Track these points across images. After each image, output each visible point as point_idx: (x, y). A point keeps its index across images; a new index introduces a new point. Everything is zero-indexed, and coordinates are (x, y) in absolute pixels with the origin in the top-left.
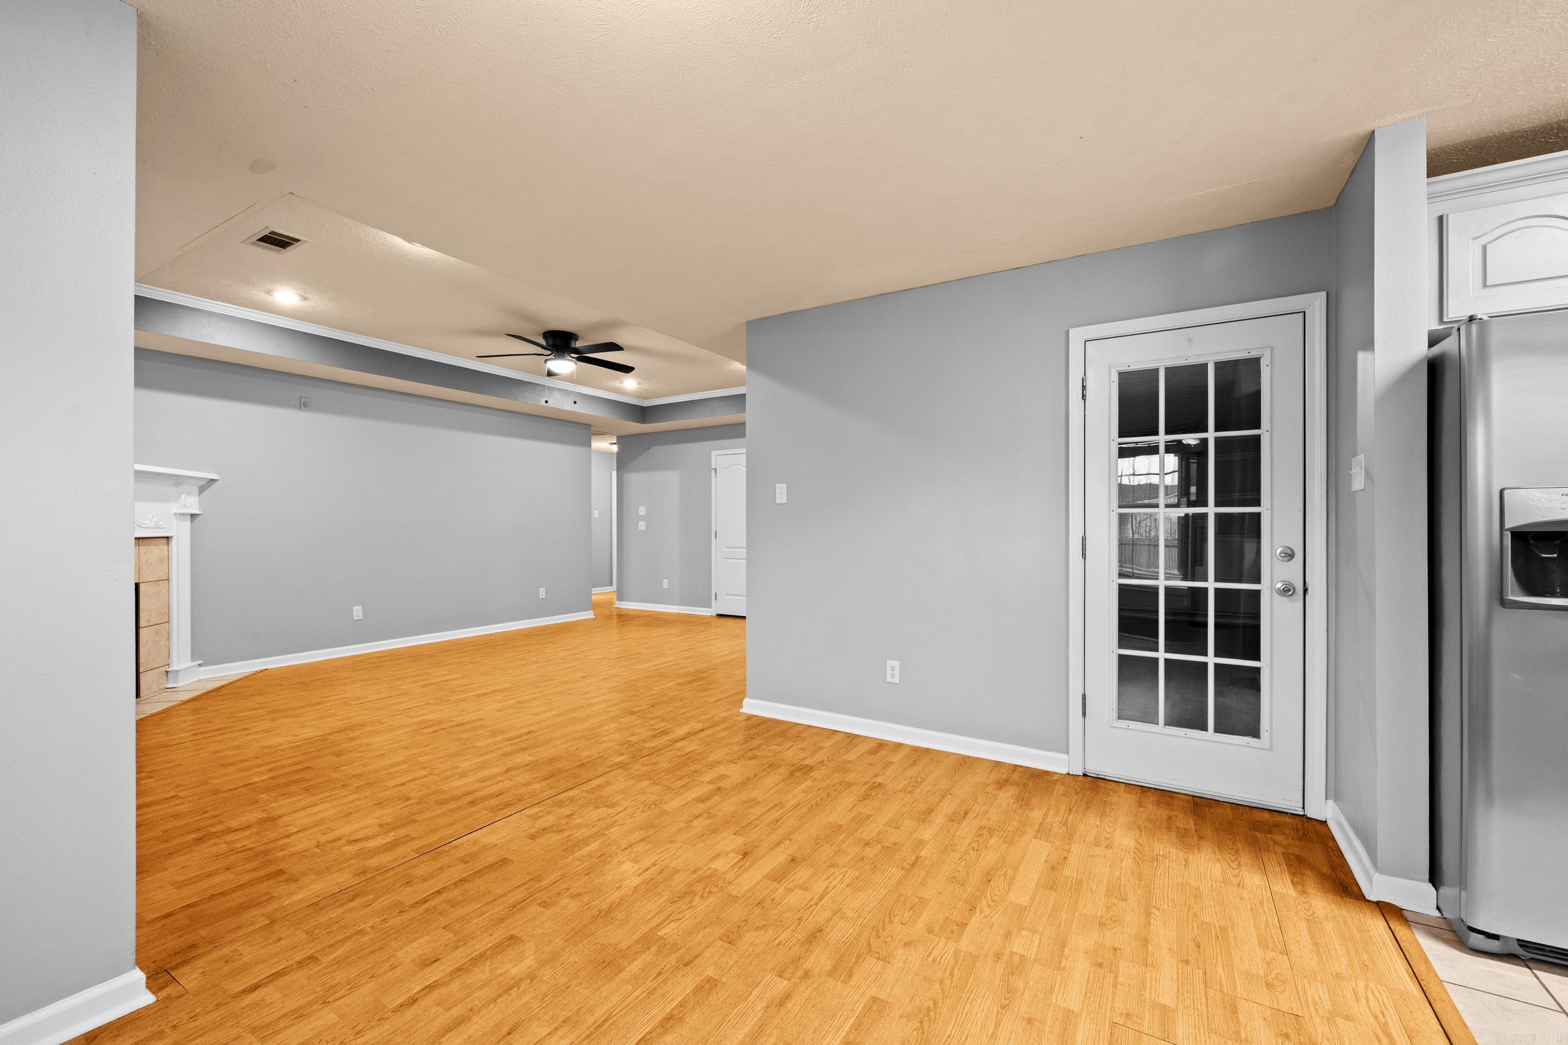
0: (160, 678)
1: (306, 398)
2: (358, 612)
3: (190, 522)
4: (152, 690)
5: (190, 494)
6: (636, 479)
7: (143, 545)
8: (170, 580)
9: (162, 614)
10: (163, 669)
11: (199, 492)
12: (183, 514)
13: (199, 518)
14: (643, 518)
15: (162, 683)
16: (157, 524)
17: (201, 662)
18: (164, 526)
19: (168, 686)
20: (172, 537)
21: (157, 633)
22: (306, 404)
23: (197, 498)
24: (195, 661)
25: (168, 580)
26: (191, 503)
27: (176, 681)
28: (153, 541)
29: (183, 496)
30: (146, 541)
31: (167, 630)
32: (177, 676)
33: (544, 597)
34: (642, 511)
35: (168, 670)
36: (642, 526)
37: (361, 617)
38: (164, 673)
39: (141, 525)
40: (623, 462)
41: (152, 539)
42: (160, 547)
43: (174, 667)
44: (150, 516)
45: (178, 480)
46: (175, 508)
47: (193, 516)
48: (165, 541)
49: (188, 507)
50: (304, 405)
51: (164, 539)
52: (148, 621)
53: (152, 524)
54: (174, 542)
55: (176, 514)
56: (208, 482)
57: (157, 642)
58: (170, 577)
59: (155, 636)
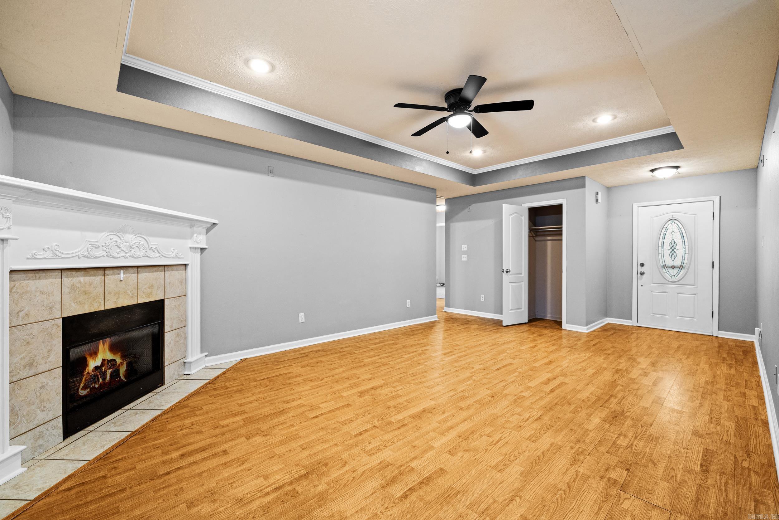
0: (179, 368)
1: (271, 167)
2: (302, 317)
3: (200, 254)
4: (174, 378)
5: (200, 233)
6: (458, 227)
7: (167, 271)
8: (187, 296)
9: (182, 321)
10: (182, 361)
11: (206, 233)
12: (195, 248)
13: (206, 251)
14: (464, 253)
15: (181, 371)
16: (177, 255)
17: (206, 353)
18: (182, 256)
19: (186, 373)
20: (188, 265)
21: (178, 335)
22: (271, 172)
23: (205, 236)
24: (203, 353)
25: (186, 295)
26: (201, 240)
27: (190, 370)
28: (175, 268)
29: (195, 235)
30: (170, 268)
31: (185, 332)
32: (191, 366)
33: (409, 306)
34: (464, 248)
35: (185, 361)
36: (464, 258)
37: (304, 321)
38: (183, 364)
39: (165, 255)
40: (449, 217)
41: (174, 266)
42: (180, 272)
43: (189, 360)
44: (172, 249)
45: (192, 223)
46: (190, 243)
47: (202, 250)
48: (183, 267)
49: (198, 243)
50: (270, 172)
51: (183, 266)
52: (171, 327)
53: (173, 255)
54: (189, 268)
55: (190, 248)
56: (212, 225)
57: (178, 341)
58: (187, 294)
59: (176, 338)
